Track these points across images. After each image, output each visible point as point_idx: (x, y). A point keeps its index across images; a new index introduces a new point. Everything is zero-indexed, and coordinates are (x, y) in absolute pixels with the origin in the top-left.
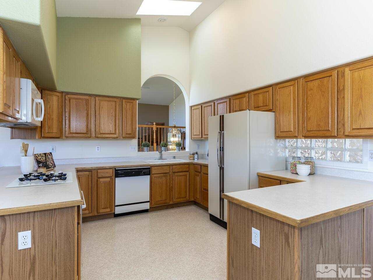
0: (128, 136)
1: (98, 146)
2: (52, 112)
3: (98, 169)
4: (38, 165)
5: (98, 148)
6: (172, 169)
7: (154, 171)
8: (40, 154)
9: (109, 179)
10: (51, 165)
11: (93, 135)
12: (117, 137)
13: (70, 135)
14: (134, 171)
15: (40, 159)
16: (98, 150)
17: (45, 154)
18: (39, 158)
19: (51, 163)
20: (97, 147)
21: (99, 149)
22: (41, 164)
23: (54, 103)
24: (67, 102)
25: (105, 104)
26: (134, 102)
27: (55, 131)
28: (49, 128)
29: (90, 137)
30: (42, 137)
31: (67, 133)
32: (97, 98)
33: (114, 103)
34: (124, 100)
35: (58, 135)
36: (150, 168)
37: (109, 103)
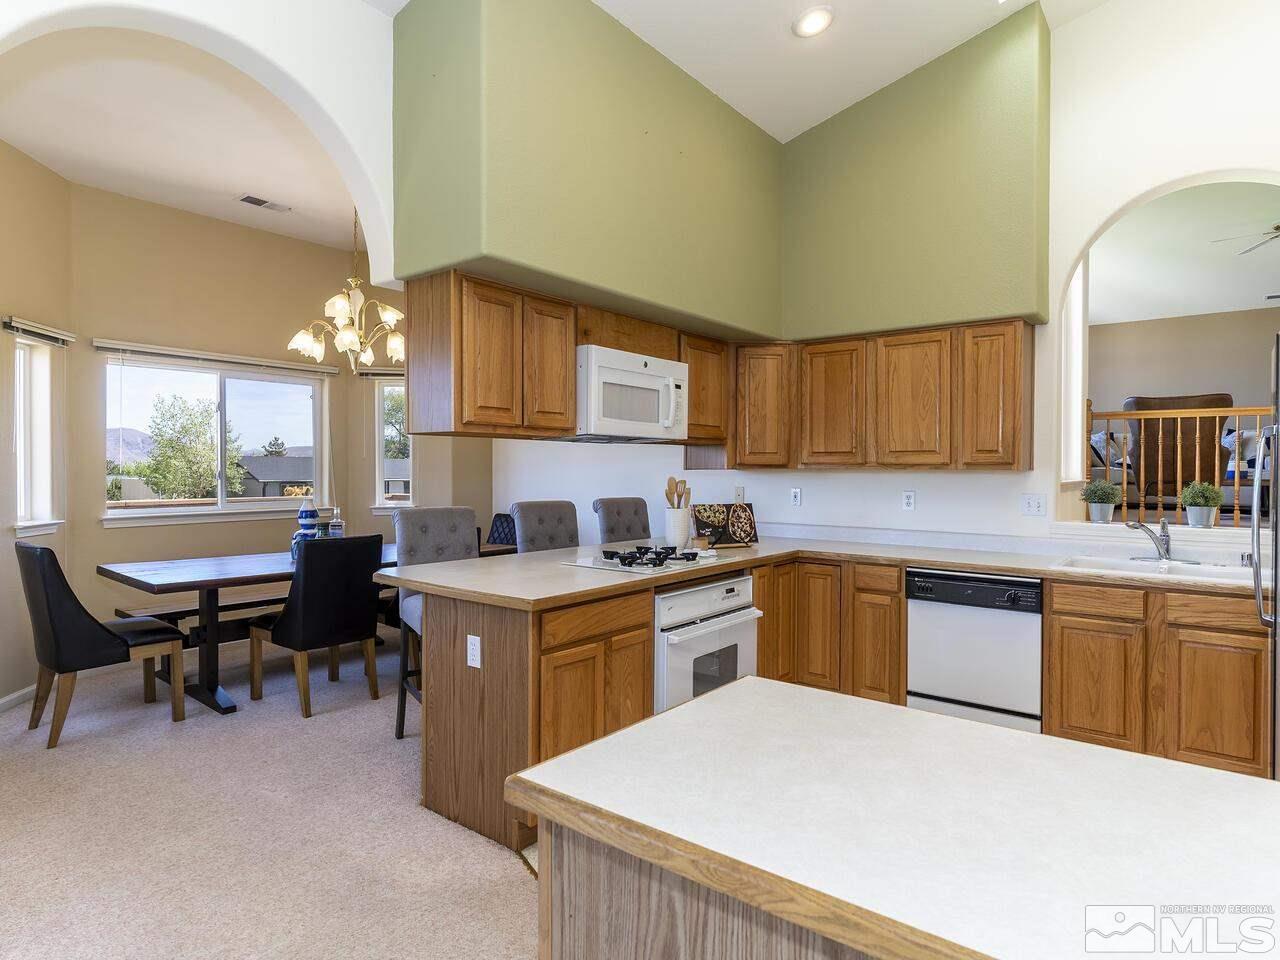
0: (982, 457)
1: (908, 494)
2: (764, 401)
3: (858, 563)
4: (698, 530)
5: (908, 497)
6: (1163, 607)
7: (1058, 600)
8: (711, 506)
9: (886, 600)
10: (743, 535)
11: (872, 458)
12: (943, 464)
13: (813, 460)
14: (969, 588)
15: (709, 517)
16: (908, 504)
17: (728, 507)
18: (705, 514)
19: (745, 532)
20: (905, 494)
21: (912, 501)
22: (708, 531)
23: (766, 374)
24: (807, 367)
25: (905, 356)
26: (1009, 330)
27: (770, 447)
28: (753, 440)
29: (863, 465)
30: (738, 465)
31: (805, 453)
32: (881, 341)
33: (934, 347)
34: (969, 333)
35: (780, 459)
36: (1041, 585)
37: (918, 350)
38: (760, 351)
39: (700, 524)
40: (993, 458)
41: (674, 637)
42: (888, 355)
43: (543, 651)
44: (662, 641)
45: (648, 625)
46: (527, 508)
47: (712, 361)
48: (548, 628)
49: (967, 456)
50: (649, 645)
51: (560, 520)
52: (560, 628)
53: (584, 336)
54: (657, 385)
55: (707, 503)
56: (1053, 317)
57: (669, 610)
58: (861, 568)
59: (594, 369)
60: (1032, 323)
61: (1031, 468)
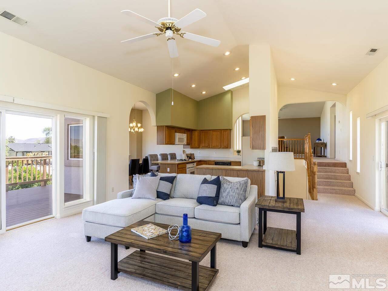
2: (195, 139)
12: (219, 148)
17: (191, 154)
19: (193, 157)
22: (188, 157)
23: (196, 135)
24: (201, 134)
25: (215, 133)
26: (227, 131)
27: (196, 145)
28: (194, 144)
29: (209, 148)
30: (192, 148)
31: (201, 146)
32: (212, 131)
33: (218, 133)
34: (223, 131)
35: (198, 147)
36: (230, 163)
37: (217, 132)
38: (195, 131)
39: (187, 156)
40: (225, 147)
41: (189, 169)
42: (213, 133)
43: (178, 169)
44: (187, 169)
45: (186, 167)
46: (150, 155)
47: (189, 133)
48: (178, 166)
49: (222, 147)
50: (186, 170)
51: (155, 157)
52: (180, 166)
53: (176, 132)
54: (183, 137)
55: (188, 153)
56: (233, 129)
57: (188, 166)
58: (209, 162)
59: (177, 136)
60: (230, 130)
61: (230, 148)
